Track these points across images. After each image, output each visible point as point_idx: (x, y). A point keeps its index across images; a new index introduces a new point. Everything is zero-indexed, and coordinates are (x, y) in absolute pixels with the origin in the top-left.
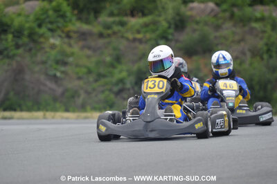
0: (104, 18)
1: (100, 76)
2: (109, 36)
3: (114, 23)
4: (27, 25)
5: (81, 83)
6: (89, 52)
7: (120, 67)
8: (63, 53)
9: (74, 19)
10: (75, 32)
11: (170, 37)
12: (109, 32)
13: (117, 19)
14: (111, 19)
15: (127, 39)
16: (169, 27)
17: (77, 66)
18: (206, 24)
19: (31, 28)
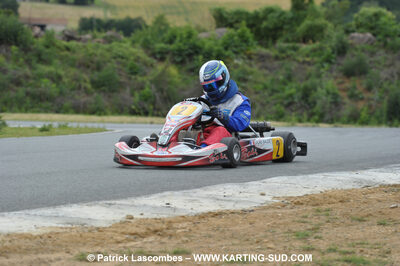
0: (280, 44)
1: (274, 91)
2: (284, 58)
3: (288, 48)
4: (216, 48)
5: (258, 97)
6: (266, 72)
7: (290, 84)
8: (245, 72)
9: (255, 43)
10: (255, 55)
11: (333, 60)
12: (284, 55)
13: (291, 45)
14: (286, 45)
15: (298, 61)
16: (333, 53)
17: (255, 82)
18: (363, 50)
19: (219, 51)
